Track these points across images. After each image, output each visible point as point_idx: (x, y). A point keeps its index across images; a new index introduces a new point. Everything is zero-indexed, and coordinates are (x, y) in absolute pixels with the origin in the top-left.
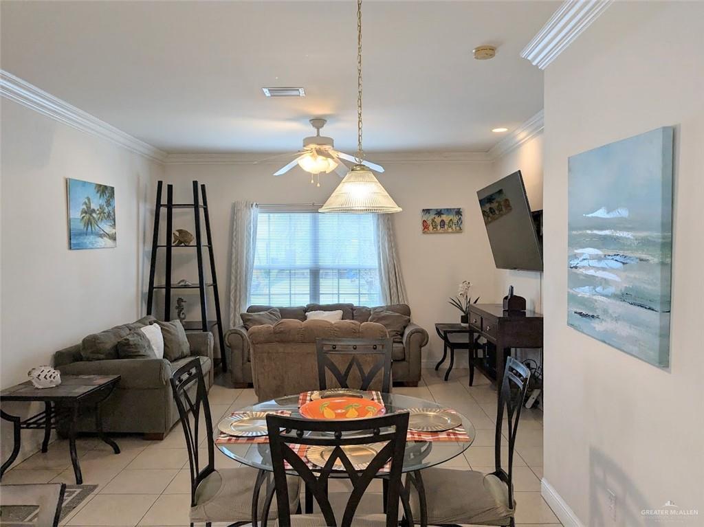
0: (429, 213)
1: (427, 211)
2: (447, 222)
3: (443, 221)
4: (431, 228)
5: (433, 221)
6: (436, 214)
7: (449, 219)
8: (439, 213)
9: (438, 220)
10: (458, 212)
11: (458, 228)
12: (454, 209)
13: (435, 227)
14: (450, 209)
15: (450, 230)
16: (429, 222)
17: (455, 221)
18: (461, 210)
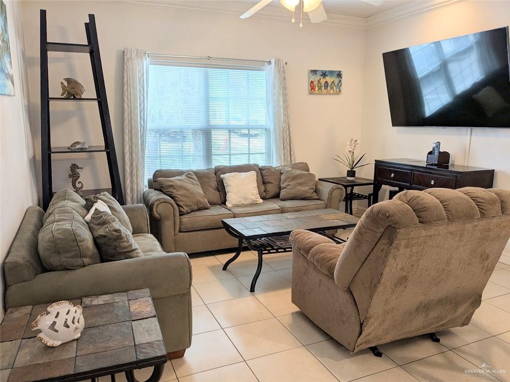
0: (316, 74)
1: (314, 72)
2: (330, 83)
3: (326, 82)
4: (317, 89)
5: (319, 81)
6: (322, 75)
7: (332, 81)
8: (324, 74)
9: (323, 81)
10: (339, 75)
11: (338, 90)
12: (336, 71)
13: (320, 88)
14: (333, 71)
15: (332, 91)
16: (316, 83)
17: (336, 83)
18: (341, 73)
